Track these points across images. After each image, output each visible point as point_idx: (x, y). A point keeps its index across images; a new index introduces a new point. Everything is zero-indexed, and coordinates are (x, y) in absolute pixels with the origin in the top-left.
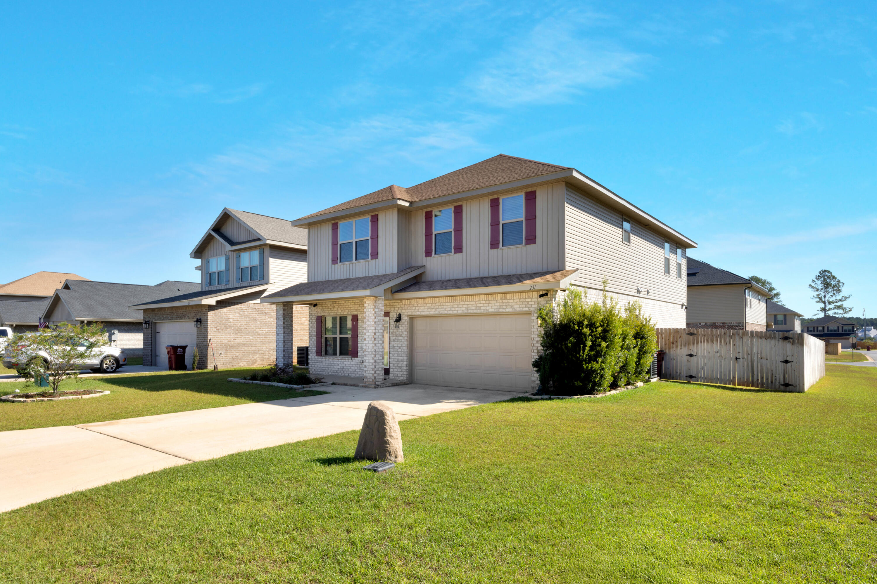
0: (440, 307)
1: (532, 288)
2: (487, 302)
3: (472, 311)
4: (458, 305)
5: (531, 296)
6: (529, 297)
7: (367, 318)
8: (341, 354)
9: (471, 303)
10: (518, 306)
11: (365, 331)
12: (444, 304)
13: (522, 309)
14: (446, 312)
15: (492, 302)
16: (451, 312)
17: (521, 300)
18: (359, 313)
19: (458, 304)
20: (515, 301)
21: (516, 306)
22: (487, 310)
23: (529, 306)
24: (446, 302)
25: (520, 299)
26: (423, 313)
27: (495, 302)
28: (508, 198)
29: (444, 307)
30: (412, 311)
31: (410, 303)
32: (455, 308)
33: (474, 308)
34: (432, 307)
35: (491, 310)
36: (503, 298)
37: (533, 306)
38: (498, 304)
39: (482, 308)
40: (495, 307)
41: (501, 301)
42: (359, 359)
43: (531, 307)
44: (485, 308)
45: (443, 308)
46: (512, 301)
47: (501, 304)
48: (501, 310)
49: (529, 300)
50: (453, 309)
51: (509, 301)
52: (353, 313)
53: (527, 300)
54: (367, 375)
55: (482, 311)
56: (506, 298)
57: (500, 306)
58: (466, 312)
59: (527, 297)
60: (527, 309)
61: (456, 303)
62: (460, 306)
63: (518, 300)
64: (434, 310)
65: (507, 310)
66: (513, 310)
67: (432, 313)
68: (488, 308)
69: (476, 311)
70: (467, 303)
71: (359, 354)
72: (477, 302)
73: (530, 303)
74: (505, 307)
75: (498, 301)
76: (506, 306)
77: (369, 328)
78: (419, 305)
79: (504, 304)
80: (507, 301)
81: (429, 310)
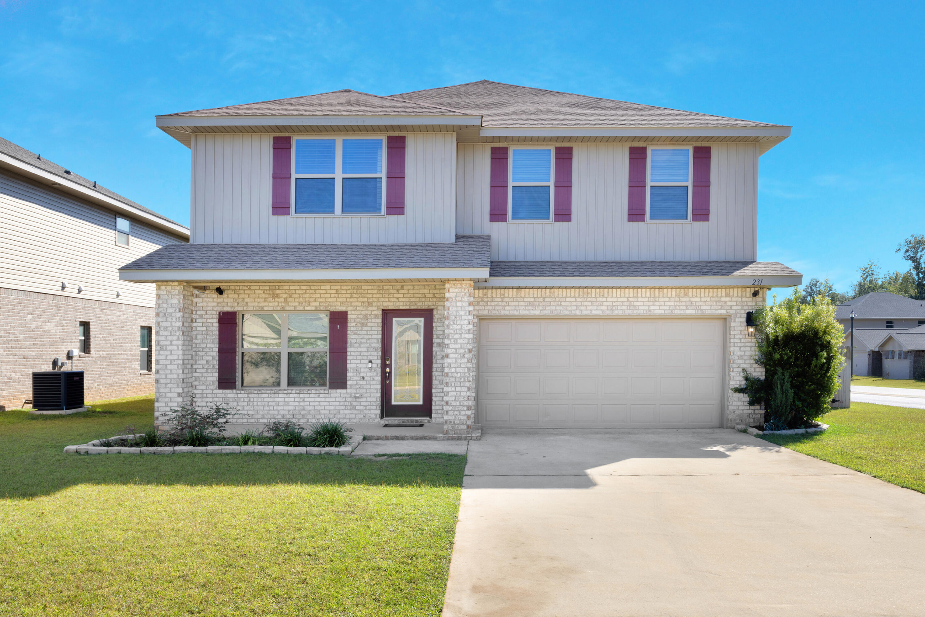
0: (553, 304)
1: (757, 283)
2: (652, 299)
3: (621, 312)
4: (592, 302)
5: (731, 294)
6: (727, 295)
7: (452, 318)
8: (291, 383)
9: (619, 299)
10: (709, 307)
11: (446, 341)
12: (563, 299)
13: (714, 312)
14: (567, 312)
15: (661, 299)
16: (578, 312)
17: (713, 299)
18: (350, 308)
19: (594, 300)
20: (703, 299)
21: (703, 308)
22: (650, 311)
23: (726, 307)
24: (566, 297)
25: (713, 297)
26: (516, 313)
27: (667, 299)
28: (662, 150)
29: (563, 304)
30: (490, 308)
31: (485, 295)
32: (586, 306)
33: (625, 308)
34: (537, 304)
35: (657, 310)
36: (682, 294)
37: (734, 308)
38: (673, 303)
39: (640, 308)
40: (667, 308)
41: (677, 299)
42: (348, 391)
43: (731, 309)
44: (647, 308)
45: (561, 306)
46: (698, 299)
47: (676, 303)
48: (677, 312)
49: (728, 299)
50: (582, 308)
51: (692, 299)
52: (333, 309)
53: (723, 299)
54: (450, 418)
55: (642, 312)
56: (686, 295)
57: (675, 306)
58: (608, 312)
59: (724, 295)
60: (723, 312)
61: (589, 299)
62: (596, 304)
63: (708, 299)
64: (541, 308)
65: (688, 312)
66: (700, 312)
67: (537, 312)
68: (652, 308)
69: (627, 312)
70: (610, 299)
71: (349, 383)
72: (630, 299)
73: (728, 303)
74: (685, 308)
75: (672, 299)
76: (687, 306)
77: (456, 336)
78: (506, 300)
79: (683, 304)
80: (688, 299)
81: (531, 308)
